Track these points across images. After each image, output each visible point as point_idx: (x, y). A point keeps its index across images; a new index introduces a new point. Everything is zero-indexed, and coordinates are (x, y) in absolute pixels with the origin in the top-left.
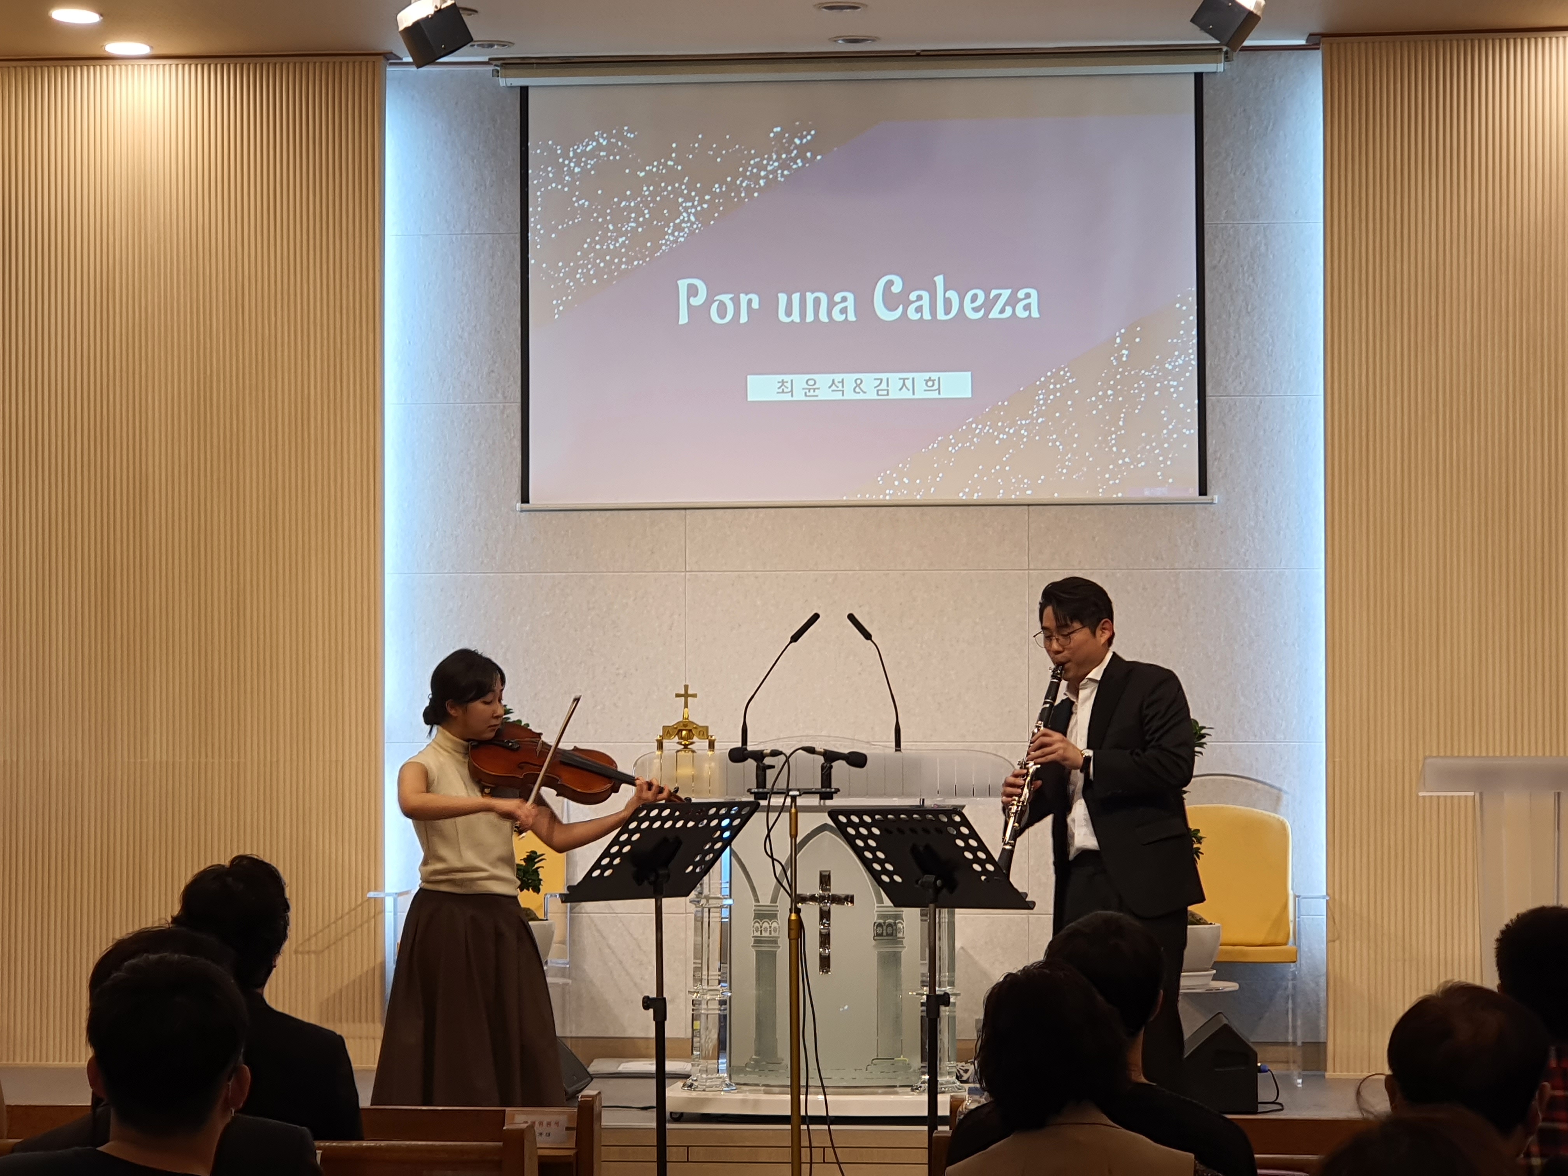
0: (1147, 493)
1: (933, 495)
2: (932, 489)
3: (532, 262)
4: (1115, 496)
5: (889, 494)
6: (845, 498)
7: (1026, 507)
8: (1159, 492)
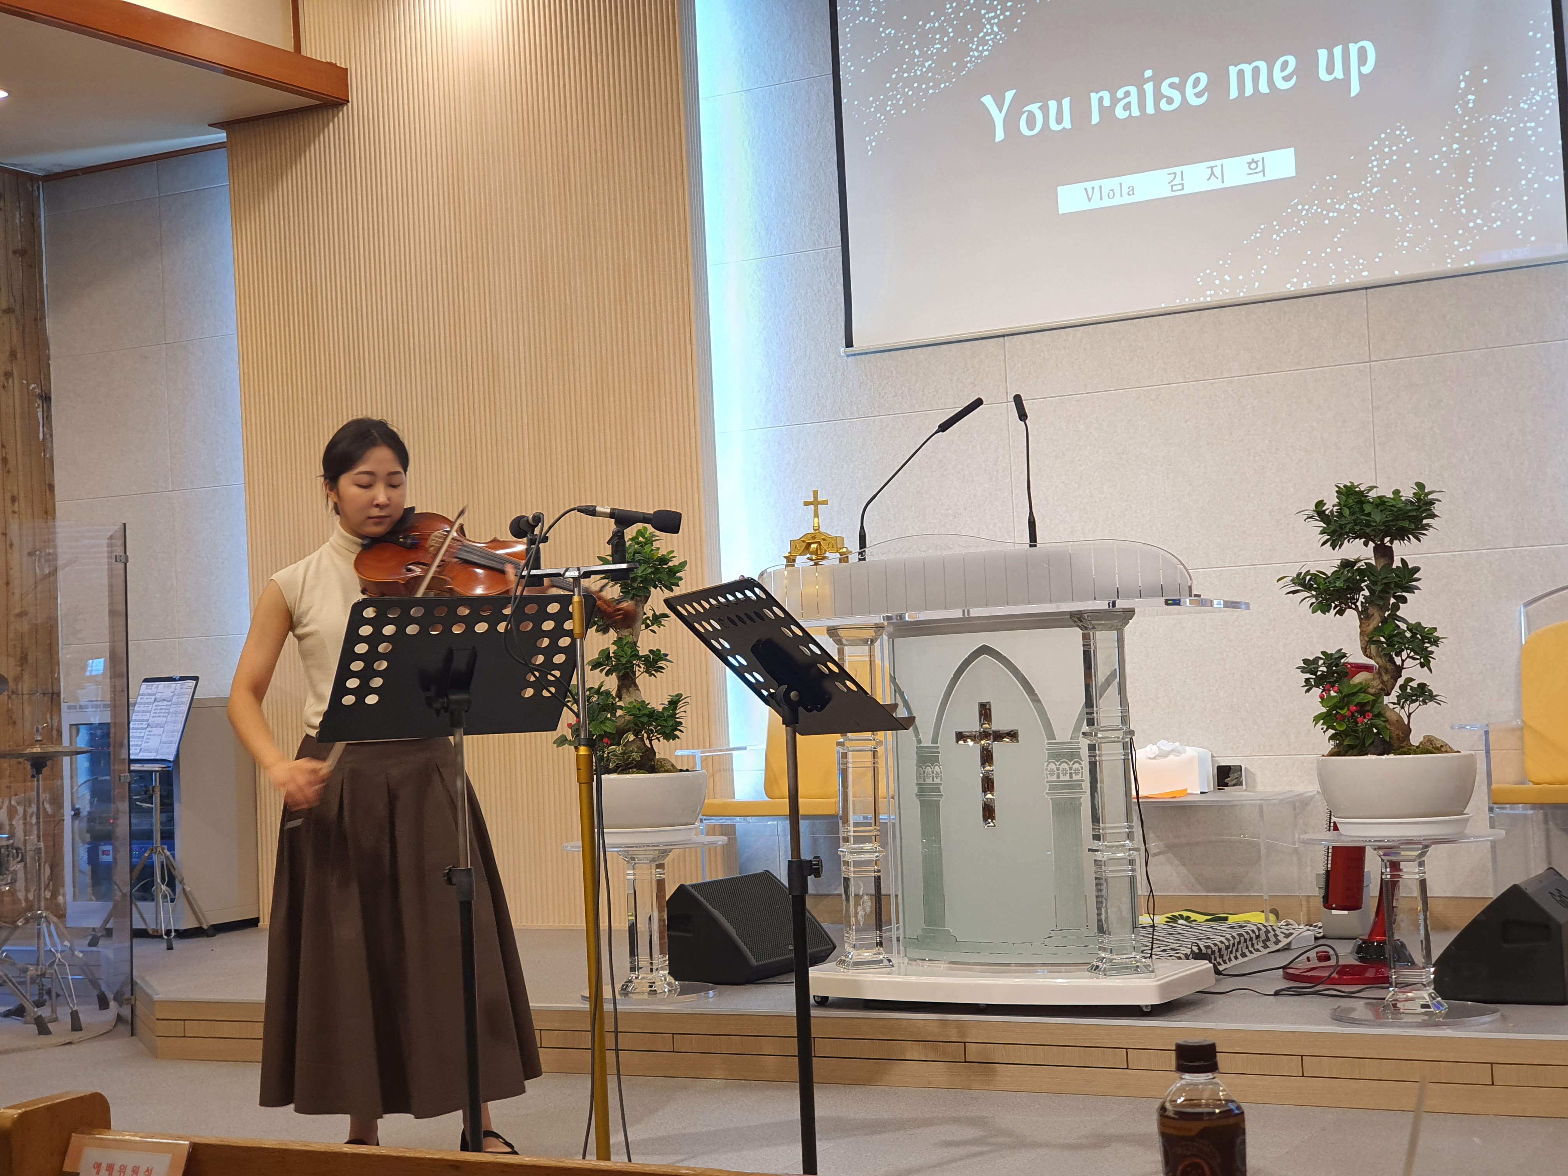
0: (1505, 257)
1: (1258, 290)
2: (1257, 284)
3: (844, 101)
4: (1466, 265)
5: (1210, 296)
6: (1163, 305)
7: (1364, 291)
8: (1520, 254)
